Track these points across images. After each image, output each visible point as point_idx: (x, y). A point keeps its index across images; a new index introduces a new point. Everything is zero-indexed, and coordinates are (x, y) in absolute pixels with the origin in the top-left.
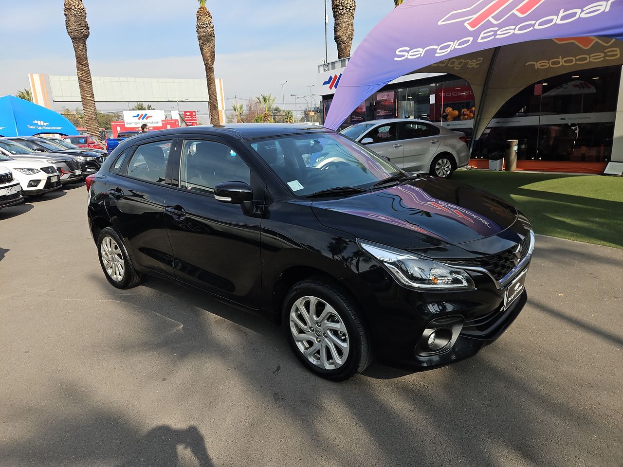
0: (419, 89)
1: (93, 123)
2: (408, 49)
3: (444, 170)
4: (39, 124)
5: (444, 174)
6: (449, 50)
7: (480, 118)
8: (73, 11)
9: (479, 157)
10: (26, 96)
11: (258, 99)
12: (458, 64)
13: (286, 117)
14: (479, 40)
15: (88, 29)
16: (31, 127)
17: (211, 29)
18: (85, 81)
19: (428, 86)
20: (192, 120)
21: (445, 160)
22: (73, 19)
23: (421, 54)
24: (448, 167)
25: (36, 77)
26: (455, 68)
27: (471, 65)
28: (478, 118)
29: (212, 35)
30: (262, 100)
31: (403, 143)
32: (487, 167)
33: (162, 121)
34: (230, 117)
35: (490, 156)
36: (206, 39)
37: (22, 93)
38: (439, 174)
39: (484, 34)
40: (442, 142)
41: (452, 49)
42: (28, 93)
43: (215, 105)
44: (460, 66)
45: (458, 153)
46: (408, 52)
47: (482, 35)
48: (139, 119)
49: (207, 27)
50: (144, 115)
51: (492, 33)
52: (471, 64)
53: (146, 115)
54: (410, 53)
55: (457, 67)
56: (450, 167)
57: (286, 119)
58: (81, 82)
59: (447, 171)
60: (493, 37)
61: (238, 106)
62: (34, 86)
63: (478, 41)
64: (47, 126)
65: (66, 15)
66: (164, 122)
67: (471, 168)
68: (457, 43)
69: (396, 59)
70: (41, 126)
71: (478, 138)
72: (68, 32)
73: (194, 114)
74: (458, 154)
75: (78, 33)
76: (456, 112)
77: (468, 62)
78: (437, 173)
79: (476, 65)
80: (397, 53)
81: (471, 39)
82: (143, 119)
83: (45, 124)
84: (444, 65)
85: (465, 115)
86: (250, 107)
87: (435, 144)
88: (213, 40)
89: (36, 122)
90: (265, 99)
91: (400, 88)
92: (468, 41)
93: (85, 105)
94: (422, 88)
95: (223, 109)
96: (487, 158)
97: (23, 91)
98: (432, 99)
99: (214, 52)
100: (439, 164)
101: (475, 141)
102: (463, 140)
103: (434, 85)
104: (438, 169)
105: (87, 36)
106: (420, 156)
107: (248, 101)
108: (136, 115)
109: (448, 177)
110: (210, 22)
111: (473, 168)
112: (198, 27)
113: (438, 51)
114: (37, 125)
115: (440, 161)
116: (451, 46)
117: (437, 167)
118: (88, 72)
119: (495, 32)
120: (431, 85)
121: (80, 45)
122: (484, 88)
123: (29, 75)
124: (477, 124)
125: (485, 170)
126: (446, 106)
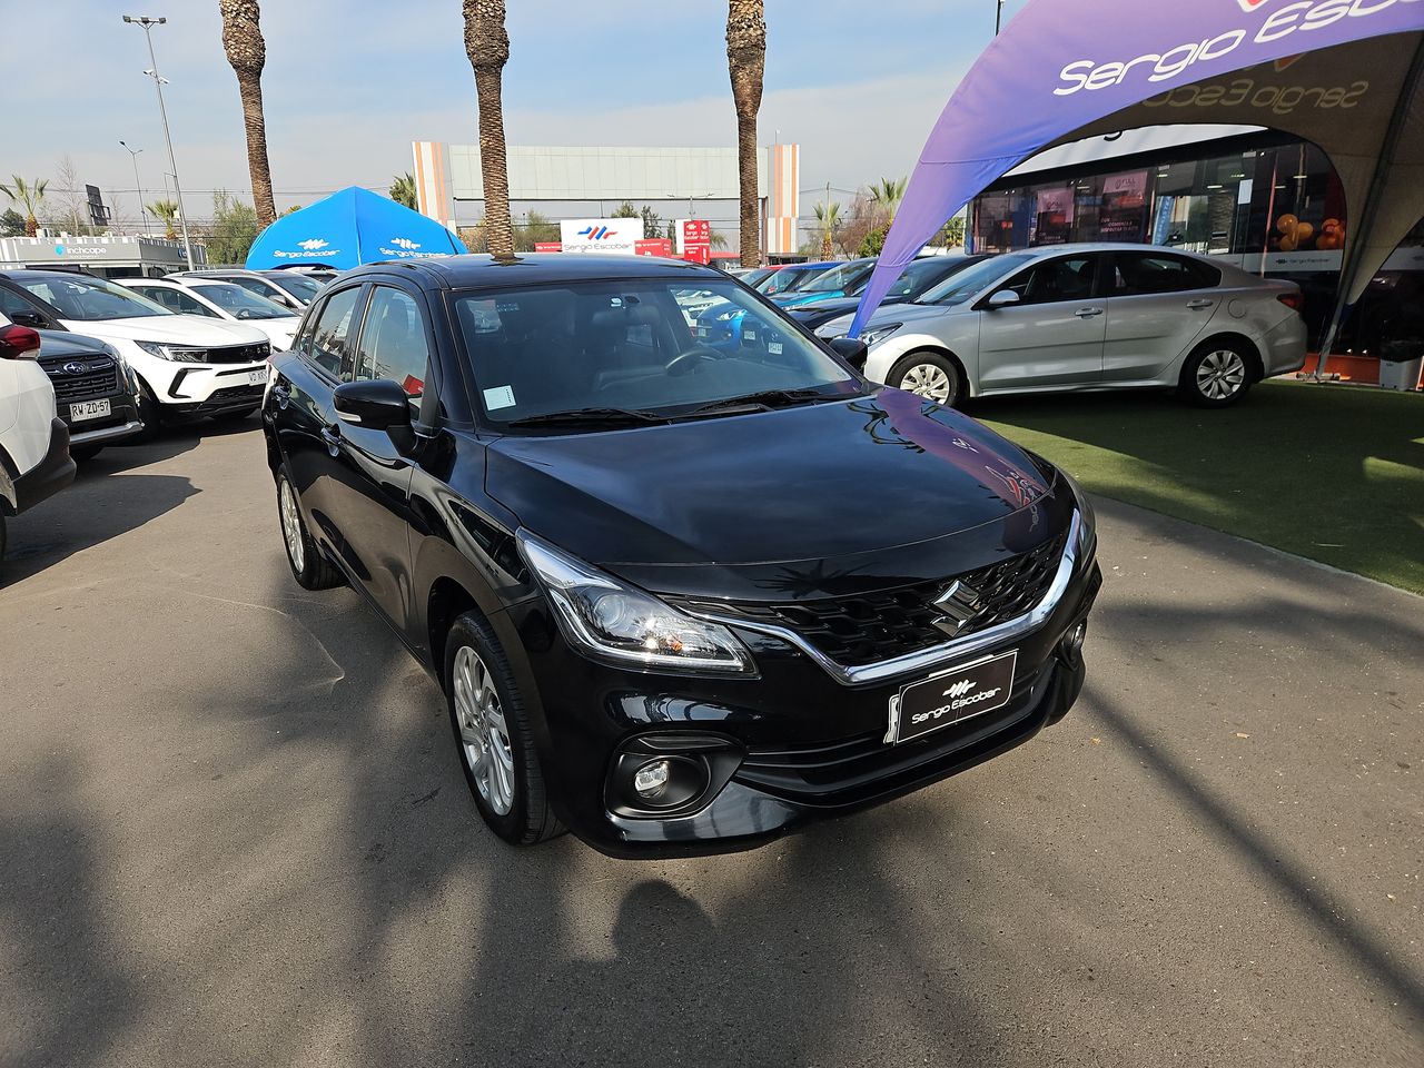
0: (1218, 164)
1: (502, 246)
2: (1089, 64)
3: (1222, 380)
4: (403, 246)
5: (1220, 391)
6: (1183, 64)
7: (1363, 246)
8: (479, 6)
9: (1357, 352)
10: (408, 187)
11: (874, 189)
12: (1285, 100)
13: (949, 233)
14: (1260, 39)
15: (507, 44)
16: (387, 252)
17: (759, 32)
18: (493, 156)
19: (1236, 157)
20: (698, 241)
21: (1228, 355)
22: (478, 24)
23: (1117, 77)
24: (1235, 373)
25: (426, 148)
26: (1276, 110)
27: (1328, 102)
28: (1359, 243)
29: (759, 45)
30: (882, 194)
31: (1107, 306)
32: (1375, 379)
33: (637, 242)
34: (816, 232)
35: (1384, 350)
36: (746, 55)
37: (401, 182)
38: (1208, 389)
39: (1275, 19)
40: (1224, 305)
41: (1192, 62)
42: (411, 181)
43: (751, 207)
44: (1289, 105)
45: (1272, 335)
46: (1087, 72)
47: (1269, 24)
48: (590, 238)
49: (750, 26)
50: (601, 229)
51: (1294, 17)
52: (1327, 97)
53: (605, 229)
54: (1093, 77)
55: (1279, 107)
56: (1242, 373)
57: (948, 237)
58: (485, 160)
59: (1231, 385)
60: (1295, 27)
61: (827, 209)
62: (420, 167)
63: (1256, 40)
64: (417, 250)
65: (466, 17)
66: (639, 245)
67: (1332, 378)
68: (1206, 44)
69: (1058, 92)
70: (406, 250)
71: (1354, 298)
72: (468, 54)
73: (704, 226)
74: (1270, 342)
75: (486, 54)
76: (1307, 228)
77: (1318, 95)
78: (1202, 388)
79: (1347, 101)
80: (1064, 76)
81: (1241, 34)
82: (598, 238)
83: (414, 246)
84: (1240, 101)
85: (1330, 235)
86: (859, 210)
87: (1199, 312)
88: (761, 57)
89: (397, 241)
90: (889, 191)
91: (1164, 163)
92: (1232, 40)
93: (489, 206)
94: (1226, 162)
95: (794, 215)
96: (1377, 354)
97: (404, 177)
98: (1245, 193)
99: (761, 85)
100: (1209, 364)
101: (1346, 306)
102: (1290, 302)
103: (1253, 154)
104: (1203, 377)
105: (502, 61)
106: (1149, 341)
107: (855, 197)
108: (585, 230)
109: (1233, 401)
110: (757, 15)
111: (1337, 378)
112: (731, 28)
113: (1158, 69)
114: (398, 247)
115: (1213, 357)
116: (1191, 55)
117: (1202, 371)
118: (500, 139)
119: (1303, 12)
120: (1245, 155)
121: (489, 80)
122: (1379, 163)
123: (414, 144)
124: (1354, 262)
125: (1369, 387)
126: (1281, 210)
